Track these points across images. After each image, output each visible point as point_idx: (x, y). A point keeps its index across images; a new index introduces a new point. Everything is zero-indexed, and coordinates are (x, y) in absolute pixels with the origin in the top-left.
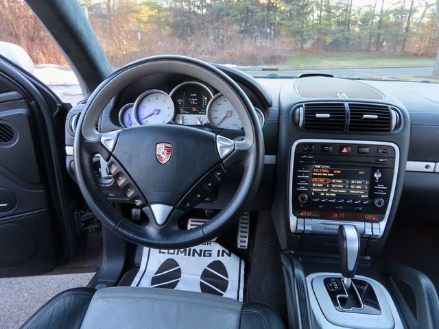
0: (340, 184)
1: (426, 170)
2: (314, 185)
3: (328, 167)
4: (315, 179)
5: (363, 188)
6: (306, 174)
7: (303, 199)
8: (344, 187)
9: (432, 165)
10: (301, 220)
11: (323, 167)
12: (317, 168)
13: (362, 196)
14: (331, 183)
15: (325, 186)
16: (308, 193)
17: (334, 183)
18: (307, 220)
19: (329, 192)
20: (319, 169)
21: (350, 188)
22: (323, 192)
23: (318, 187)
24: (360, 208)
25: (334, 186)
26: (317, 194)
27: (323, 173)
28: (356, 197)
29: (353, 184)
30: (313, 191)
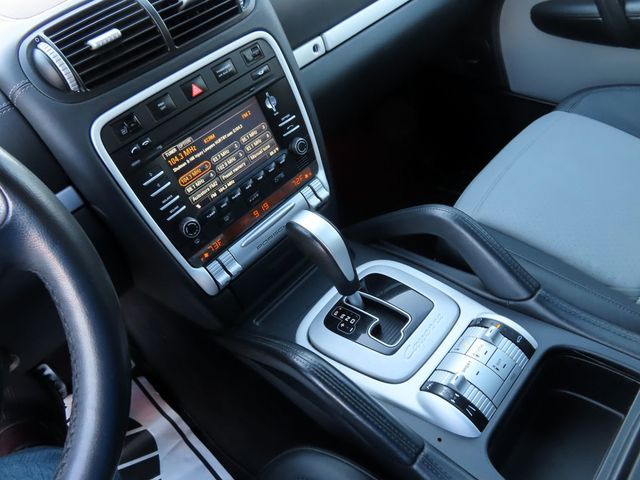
0: (227, 157)
1: (317, 54)
2: (189, 190)
3: (188, 140)
4: (183, 179)
5: (264, 139)
6: (162, 181)
7: (191, 228)
8: (238, 158)
9: (318, 40)
10: (214, 266)
11: (180, 145)
12: (173, 156)
13: (272, 153)
14: (213, 167)
15: (208, 179)
16: (191, 210)
17: (219, 162)
18: (224, 257)
19: (221, 183)
20: (176, 154)
21: (246, 154)
22: (212, 190)
23: (199, 189)
24: (282, 175)
25: (221, 167)
26: (205, 201)
27: (188, 157)
28: (264, 160)
29: (247, 143)
30: (197, 202)
